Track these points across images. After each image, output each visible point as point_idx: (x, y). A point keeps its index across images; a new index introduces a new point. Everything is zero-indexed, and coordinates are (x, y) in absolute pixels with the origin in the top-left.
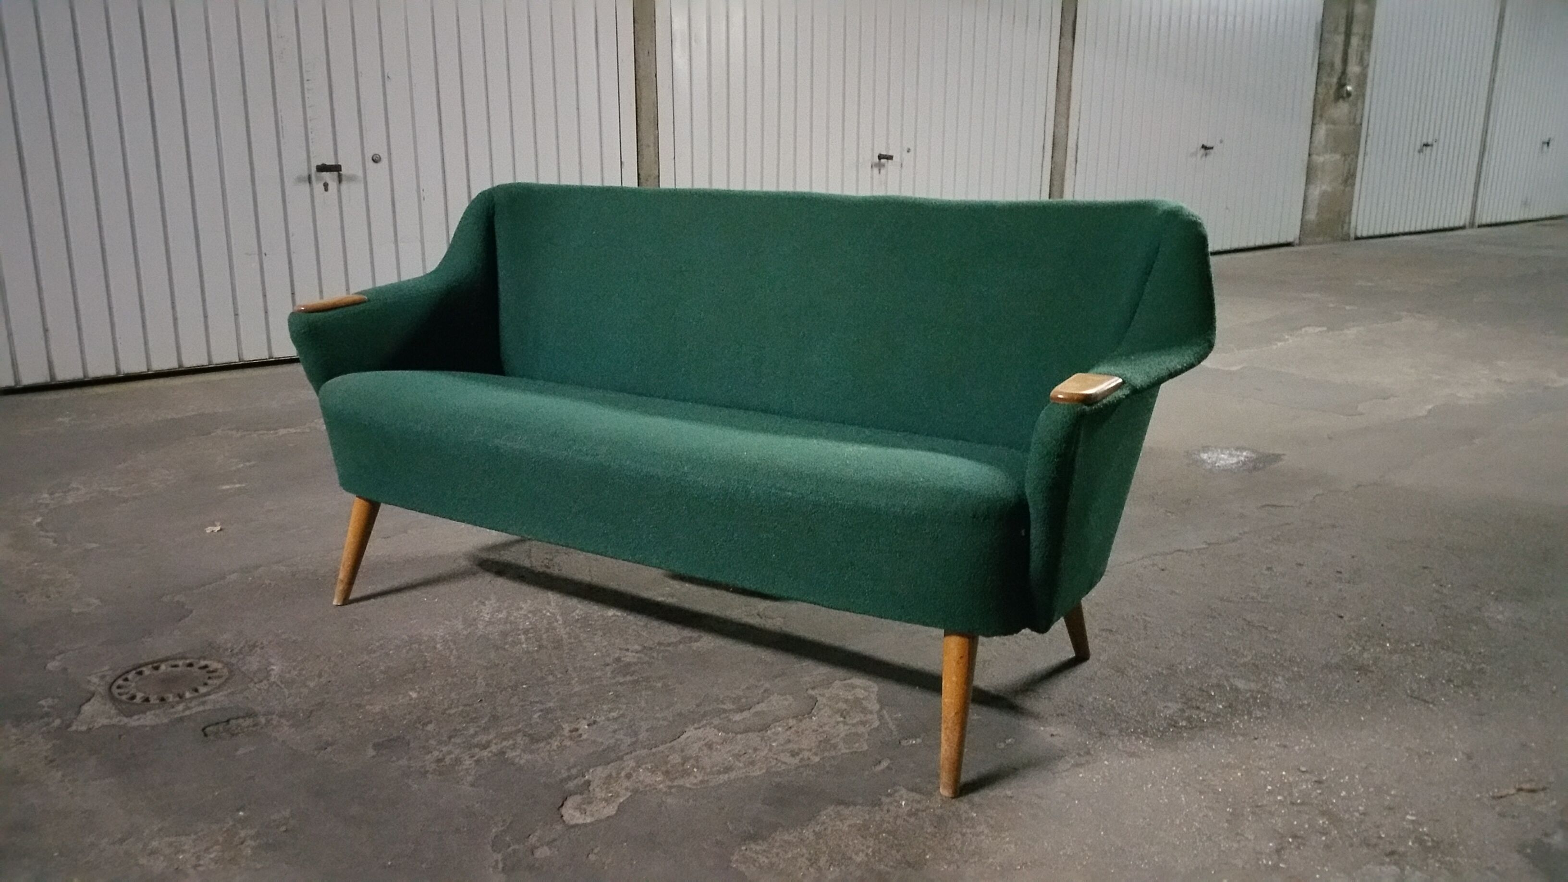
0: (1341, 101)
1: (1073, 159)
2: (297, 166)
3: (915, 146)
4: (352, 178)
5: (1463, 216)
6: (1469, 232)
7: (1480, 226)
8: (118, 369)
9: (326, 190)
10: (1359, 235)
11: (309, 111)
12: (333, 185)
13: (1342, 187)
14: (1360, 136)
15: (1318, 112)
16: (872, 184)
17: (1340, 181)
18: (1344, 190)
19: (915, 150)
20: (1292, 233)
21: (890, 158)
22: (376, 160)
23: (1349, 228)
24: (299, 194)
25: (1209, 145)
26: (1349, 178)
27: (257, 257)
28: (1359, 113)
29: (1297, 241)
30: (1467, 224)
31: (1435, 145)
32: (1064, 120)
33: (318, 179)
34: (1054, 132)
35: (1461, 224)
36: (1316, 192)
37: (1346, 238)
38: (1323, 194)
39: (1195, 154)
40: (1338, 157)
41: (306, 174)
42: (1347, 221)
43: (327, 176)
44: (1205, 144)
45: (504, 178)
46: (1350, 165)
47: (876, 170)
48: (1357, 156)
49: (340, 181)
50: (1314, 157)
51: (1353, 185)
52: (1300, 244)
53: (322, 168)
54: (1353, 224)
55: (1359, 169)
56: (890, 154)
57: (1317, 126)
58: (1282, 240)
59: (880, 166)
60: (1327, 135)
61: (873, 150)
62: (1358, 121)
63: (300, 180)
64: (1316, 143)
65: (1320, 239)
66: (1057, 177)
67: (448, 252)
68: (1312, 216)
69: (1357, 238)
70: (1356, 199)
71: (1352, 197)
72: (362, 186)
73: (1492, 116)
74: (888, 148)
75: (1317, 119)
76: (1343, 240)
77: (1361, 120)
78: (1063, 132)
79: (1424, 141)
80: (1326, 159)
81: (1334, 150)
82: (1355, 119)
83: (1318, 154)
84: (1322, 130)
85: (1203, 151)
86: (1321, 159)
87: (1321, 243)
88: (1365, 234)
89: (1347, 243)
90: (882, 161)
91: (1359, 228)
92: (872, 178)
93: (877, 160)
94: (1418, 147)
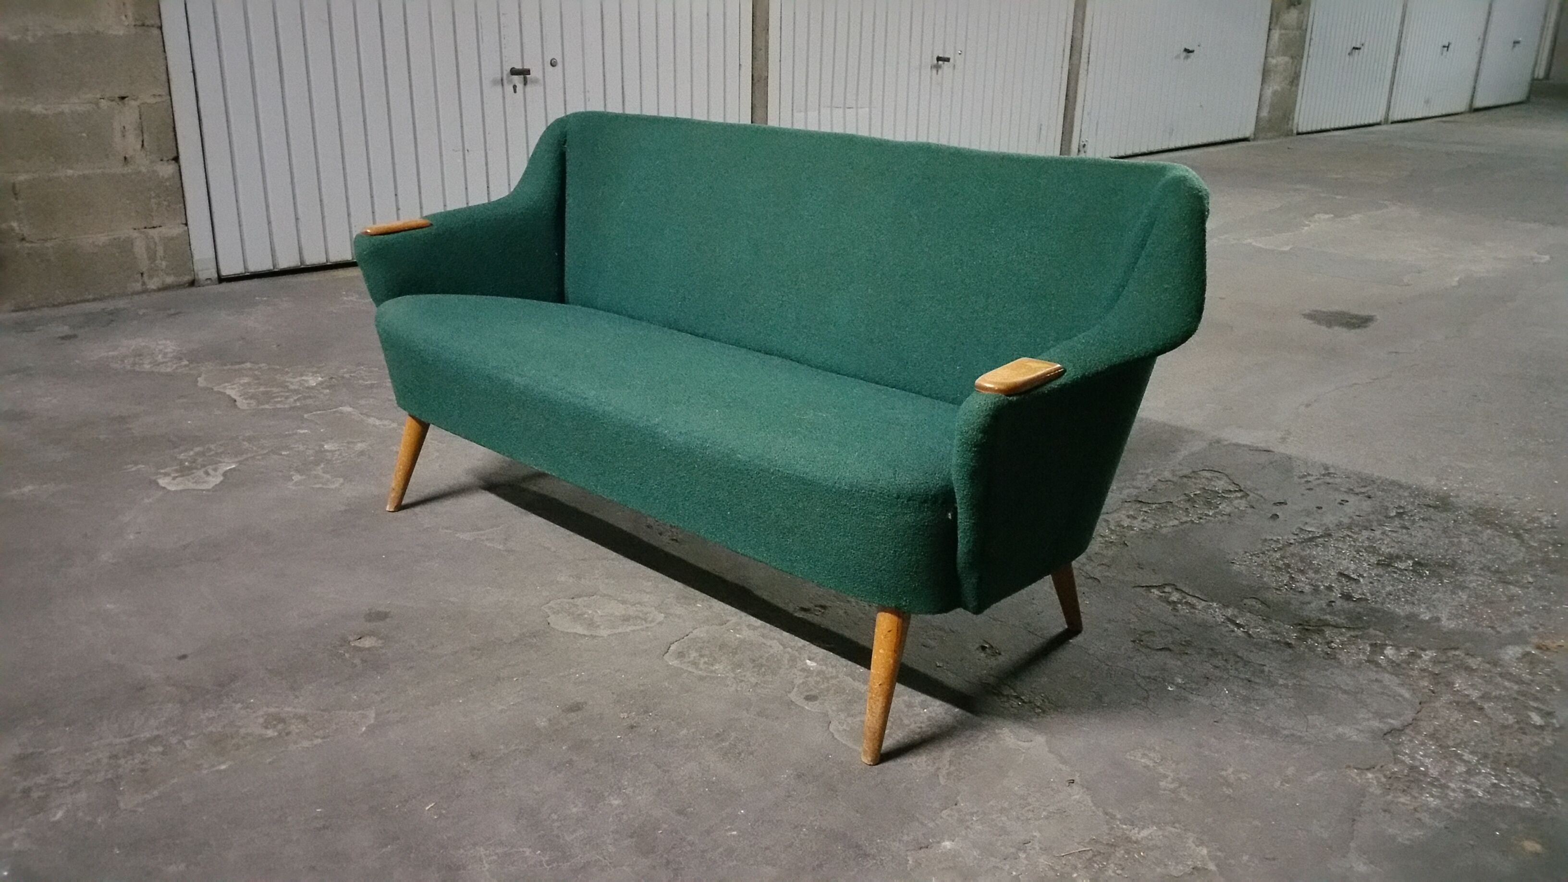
0: (1292, 7)
1: (1086, 60)
2: (492, 70)
3: (966, 49)
4: (535, 81)
5: (1380, 113)
6: (1384, 128)
7: (1393, 123)
8: (302, 262)
9: (515, 92)
10: (1300, 131)
11: (502, 18)
12: (520, 87)
13: (1289, 87)
14: (1305, 42)
15: (1274, 18)
16: (931, 83)
17: (1287, 82)
18: (1290, 90)
19: (965, 52)
20: (1248, 132)
21: (948, 60)
22: (553, 64)
23: (1292, 125)
24: (493, 94)
25: (1191, 49)
26: (1295, 79)
27: (461, 153)
28: (1306, 18)
29: (1252, 137)
30: (1383, 121)
31: (1362, 48)
32: (1079, 24)
33: (510, 81)
34: (1073, 36)
35: (1378, 121)
36: (1269, 92)
37: (1289, 134)
38: (1275, 93)
39: (1178, 57)
40: (1287, 59)
41: (499, 77)
42: (1291, 118)
43: (517, 79)
44: (1187, 48)
45: (576, 106)
46: (1296, 67)
47: (934, 71)
48: (1302, 58)
49: (525, 83)
50: (1270, 59)
51: (1297, 85)
52: (1254, 140)
53: (514, 72)
54: (1296, 121)
55: (1303, 70)
56: (947, 56)
57: (1273, 31)
58: (1241, 136)
59: (937, 67)
60: (1280, 39)
61: (932, 52)
62: (1304, 27)
63: (494, 82)
64: (1271, 47)
65: (1269, 135)
66: (1073, 76)
67: (527, 168)
68: (1264, 113)
69: (1298, 134)
70: (1299, 98)
71: (1296, 96)
72: (542, 88)
73: (1406, 22)
74: (944, 51)
75: (1273, 25)
76: (1287, 135)
77: (1307, 25)
78: (1079, 36)
79: (1354, 45)
80: (1279, 61)
81: (1284, 55)
82: (1302, 27)
83: (1273, 57)
84: (1276, 35)
85: (1185, 54)
86: (1274, 61)
87: (1271, 138)
88: (1304, 130)
89: (1291, 138)
90: (940, 62)
91: (1300, 124)
92: (931, 78)
93: (936, 62)
94: (1349, 50)
